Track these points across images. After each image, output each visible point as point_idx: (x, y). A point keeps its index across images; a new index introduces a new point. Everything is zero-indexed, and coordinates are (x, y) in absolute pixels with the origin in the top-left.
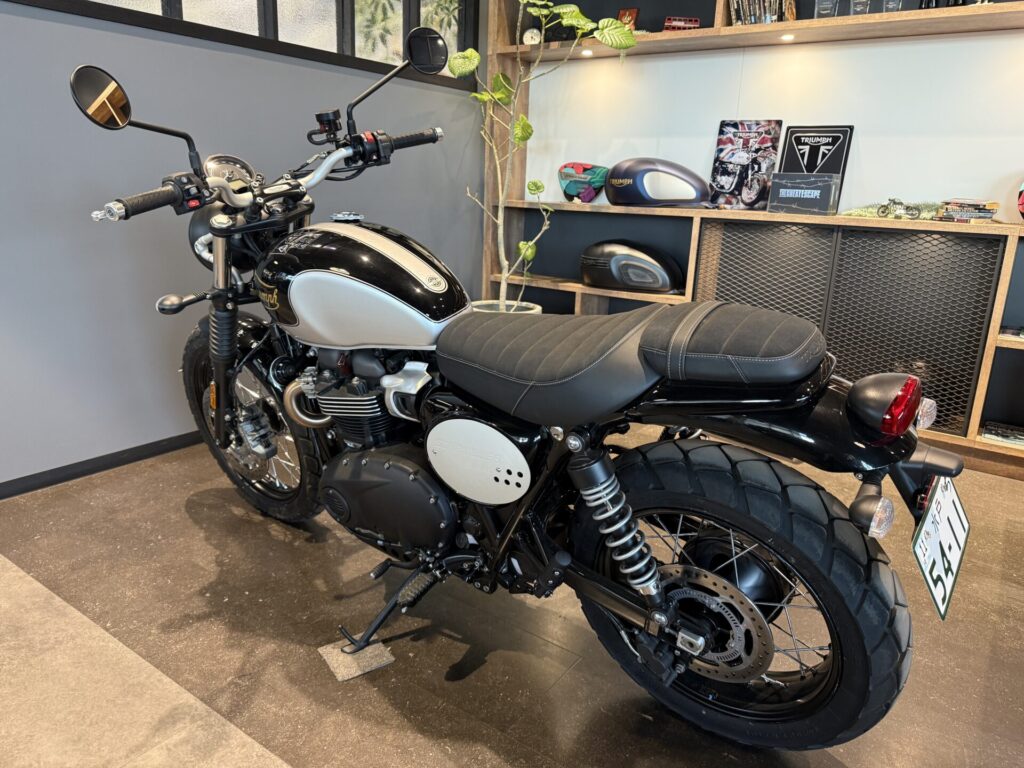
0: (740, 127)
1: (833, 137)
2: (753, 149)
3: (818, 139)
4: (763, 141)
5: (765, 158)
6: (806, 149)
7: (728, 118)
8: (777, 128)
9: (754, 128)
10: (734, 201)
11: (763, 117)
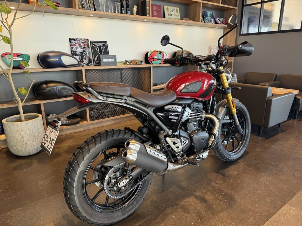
0: (76, 40)
1: (103, 44)
2: (82, 47)
3: (100, 45)
4: (85, 45)
5: (87, 50)
6: (98, 47)
7: (71, 37)
8: (88, 41)
9: (81, 41)
10: (82, 63)
11: (83, 38)
